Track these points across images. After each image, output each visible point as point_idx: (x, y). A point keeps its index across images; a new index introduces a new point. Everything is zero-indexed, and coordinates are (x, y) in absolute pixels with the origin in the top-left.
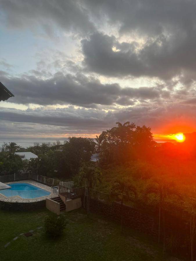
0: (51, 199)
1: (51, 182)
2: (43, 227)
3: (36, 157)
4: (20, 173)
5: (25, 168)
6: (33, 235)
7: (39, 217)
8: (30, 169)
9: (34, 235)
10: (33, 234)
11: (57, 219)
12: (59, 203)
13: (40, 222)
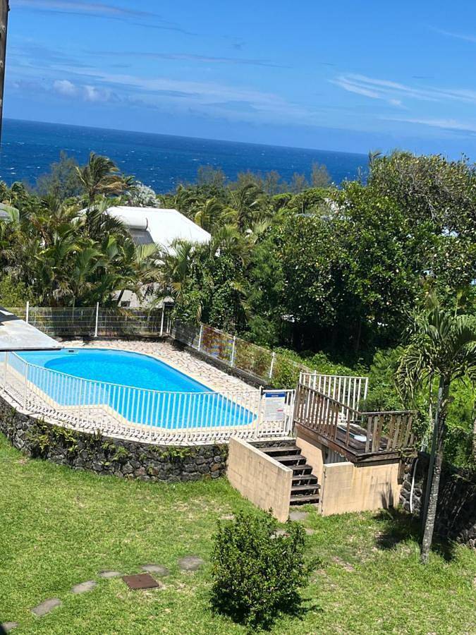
0: (253, 444)
1: (261, 367)
2: (205, 558)
3: (199, 236)
4: (125, 304)
5: (146, 287)
6: (157, 586)
7: (191, 515)
8: (169, 294)
9: (164, 588)
10: (160, 583)
11: (273, 537)
12: (286, 469)
13: (196, 536)
